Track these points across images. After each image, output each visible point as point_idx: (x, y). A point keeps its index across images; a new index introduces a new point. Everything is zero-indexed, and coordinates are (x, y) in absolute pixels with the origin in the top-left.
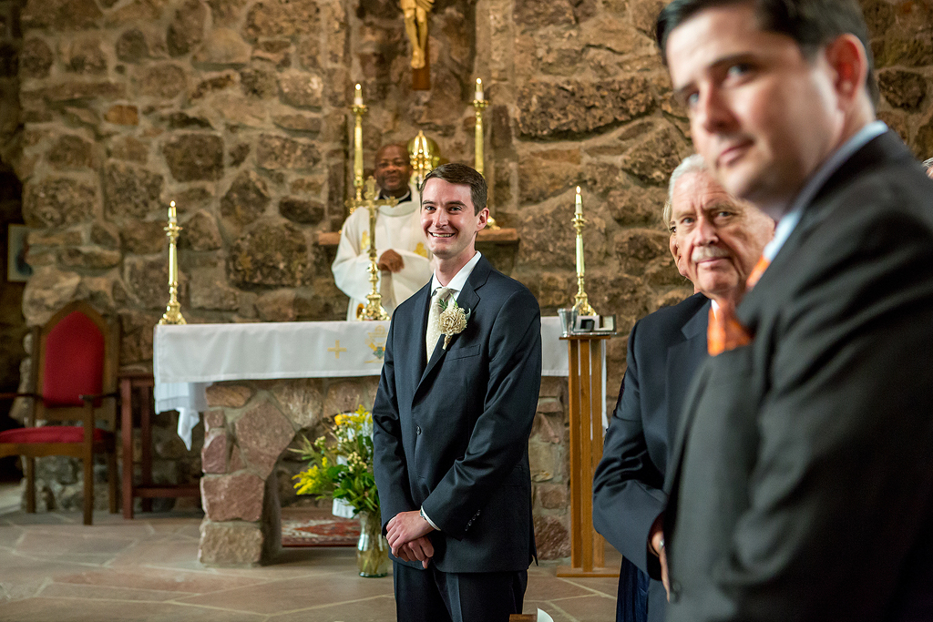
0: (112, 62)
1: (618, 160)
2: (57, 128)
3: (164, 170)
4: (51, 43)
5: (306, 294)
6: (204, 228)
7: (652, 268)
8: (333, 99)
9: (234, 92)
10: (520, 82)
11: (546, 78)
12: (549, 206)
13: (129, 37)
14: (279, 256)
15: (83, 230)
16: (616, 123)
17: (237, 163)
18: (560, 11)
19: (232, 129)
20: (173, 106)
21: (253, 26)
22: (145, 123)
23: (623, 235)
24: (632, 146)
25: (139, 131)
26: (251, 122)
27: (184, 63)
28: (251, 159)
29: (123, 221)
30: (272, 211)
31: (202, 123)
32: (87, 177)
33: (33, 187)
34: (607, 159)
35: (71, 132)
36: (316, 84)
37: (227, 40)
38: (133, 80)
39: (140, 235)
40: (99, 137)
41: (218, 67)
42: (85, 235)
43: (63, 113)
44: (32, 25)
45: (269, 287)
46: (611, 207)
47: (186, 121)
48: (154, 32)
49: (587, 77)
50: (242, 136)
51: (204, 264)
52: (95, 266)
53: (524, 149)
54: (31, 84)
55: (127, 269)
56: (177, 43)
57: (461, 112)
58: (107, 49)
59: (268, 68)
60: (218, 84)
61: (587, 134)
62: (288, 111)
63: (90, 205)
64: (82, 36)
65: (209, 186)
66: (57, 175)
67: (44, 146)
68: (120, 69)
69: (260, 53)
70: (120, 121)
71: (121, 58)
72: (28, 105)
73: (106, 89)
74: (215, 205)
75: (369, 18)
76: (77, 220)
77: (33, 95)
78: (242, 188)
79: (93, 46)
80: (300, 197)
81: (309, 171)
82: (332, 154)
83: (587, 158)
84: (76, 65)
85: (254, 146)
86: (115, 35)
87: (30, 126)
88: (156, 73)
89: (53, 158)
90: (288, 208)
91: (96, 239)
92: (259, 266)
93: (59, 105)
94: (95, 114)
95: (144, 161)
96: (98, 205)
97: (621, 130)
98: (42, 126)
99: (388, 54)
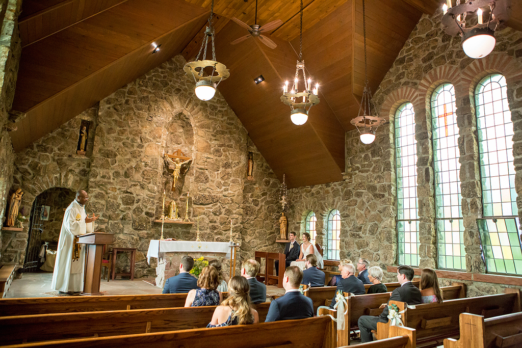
0: (112, 177)
1: (211, 210)
2: (97, 190)
3: (121, 202)
4: (98, 171)
5: (149, 232)
6: (128, 216)
7: (215, 231)
8: (158, 192)
9: (138, 187)
10: (195, 193)
11: (200, 193)
12: (198, 218)
13: (116, 172)
14: (144, 223)
15: (100, 214)
16: (211, 203)
17: (137, 203)
18: (203, 180)
19: (137, 195)
20: (124, 189)
21: (144, 174)
22: (118, 192)
23: (211, 224)
24: (214, 208)
25: (116, 193)
26: (142, 194)
27: (128, 180)
28: (141, 201)
29: (110, 213)
30: (144, 213)
31: (131, 193)
32: (103, 202)
33: (90, 203)
34: (209, 210)
35: (101, 192)
36: (156, 188)
37: (138, 176)
38: (116, 182)
39: (114, 216)
40: (107, 193)
41: (135, 182)
42: (101, 215)
43: (99, 187)
44: (94, 166)
45: (141, 230)
46: (209, 219)
47: (127, 192)
48: (122, 172)
49: (207, 194)
50: (139, 197)
51: (127, 224)
52: (102, 222)
53: (195, 206)
54: (92, 180)
55: (110, 224)
56: (127, 175)
57: (179, 197)
58: (111, 174)
59: (146, 183)
60: (135, 185)
61: (206, 204)
62: (149, 193)
63: (103, 209)
64: (105, 170)
65: (131, 207)
66: (97, 201)
67: (94, 194)
68: (114, 179)
69: (144, 180)
70: (112, 191)
71: (114, 177)
72: (90, 184)
73: (110, 183)
74: (131, 211)
75: (165, 175)
76: (99, 211)
77: (92, 182)
78: (138, 208)
79: (108, 173)
80: (150, 211)
81: (153, 206)
82: (157, 203)
83: (206, 209)
84: (103, 177)
85: (142, 199)
86: (113, 171)
87: (91, 189)
88: (122, 181)
89: (96, 197)
90: (147, 213)
91: (103, 216)
92: (140, 225)
93: (98, 185)
94: (107, 188)
95: (116, 200)
96: (105, 209)
97: (212, 204)
98: (94, 189)
99: (166, 183)
